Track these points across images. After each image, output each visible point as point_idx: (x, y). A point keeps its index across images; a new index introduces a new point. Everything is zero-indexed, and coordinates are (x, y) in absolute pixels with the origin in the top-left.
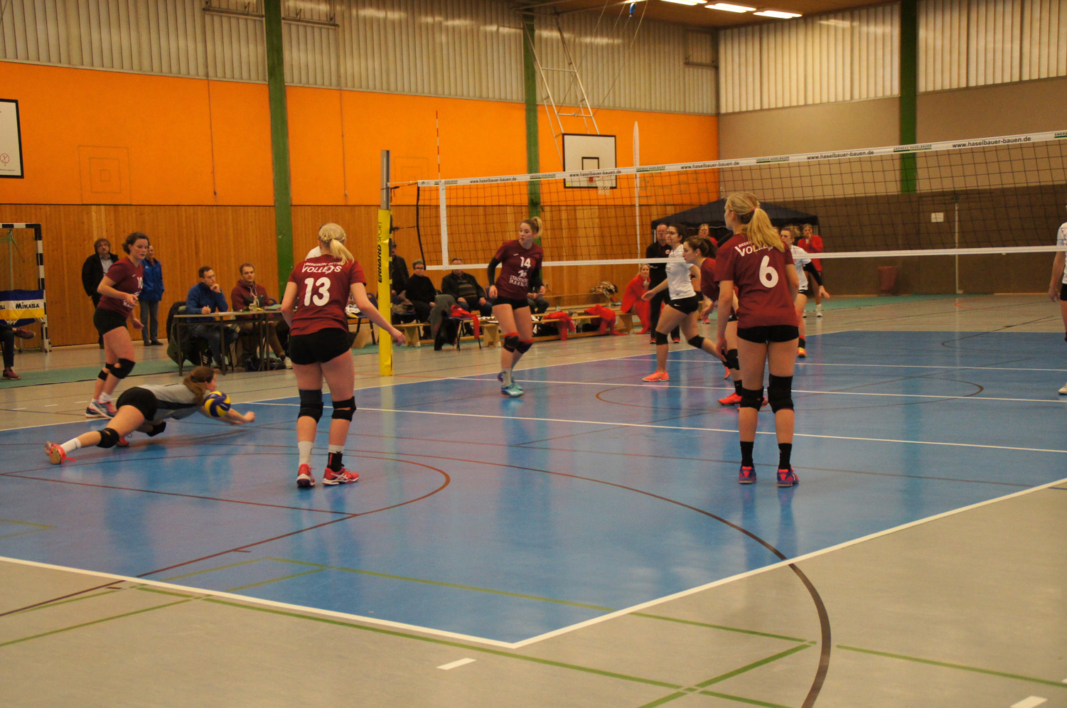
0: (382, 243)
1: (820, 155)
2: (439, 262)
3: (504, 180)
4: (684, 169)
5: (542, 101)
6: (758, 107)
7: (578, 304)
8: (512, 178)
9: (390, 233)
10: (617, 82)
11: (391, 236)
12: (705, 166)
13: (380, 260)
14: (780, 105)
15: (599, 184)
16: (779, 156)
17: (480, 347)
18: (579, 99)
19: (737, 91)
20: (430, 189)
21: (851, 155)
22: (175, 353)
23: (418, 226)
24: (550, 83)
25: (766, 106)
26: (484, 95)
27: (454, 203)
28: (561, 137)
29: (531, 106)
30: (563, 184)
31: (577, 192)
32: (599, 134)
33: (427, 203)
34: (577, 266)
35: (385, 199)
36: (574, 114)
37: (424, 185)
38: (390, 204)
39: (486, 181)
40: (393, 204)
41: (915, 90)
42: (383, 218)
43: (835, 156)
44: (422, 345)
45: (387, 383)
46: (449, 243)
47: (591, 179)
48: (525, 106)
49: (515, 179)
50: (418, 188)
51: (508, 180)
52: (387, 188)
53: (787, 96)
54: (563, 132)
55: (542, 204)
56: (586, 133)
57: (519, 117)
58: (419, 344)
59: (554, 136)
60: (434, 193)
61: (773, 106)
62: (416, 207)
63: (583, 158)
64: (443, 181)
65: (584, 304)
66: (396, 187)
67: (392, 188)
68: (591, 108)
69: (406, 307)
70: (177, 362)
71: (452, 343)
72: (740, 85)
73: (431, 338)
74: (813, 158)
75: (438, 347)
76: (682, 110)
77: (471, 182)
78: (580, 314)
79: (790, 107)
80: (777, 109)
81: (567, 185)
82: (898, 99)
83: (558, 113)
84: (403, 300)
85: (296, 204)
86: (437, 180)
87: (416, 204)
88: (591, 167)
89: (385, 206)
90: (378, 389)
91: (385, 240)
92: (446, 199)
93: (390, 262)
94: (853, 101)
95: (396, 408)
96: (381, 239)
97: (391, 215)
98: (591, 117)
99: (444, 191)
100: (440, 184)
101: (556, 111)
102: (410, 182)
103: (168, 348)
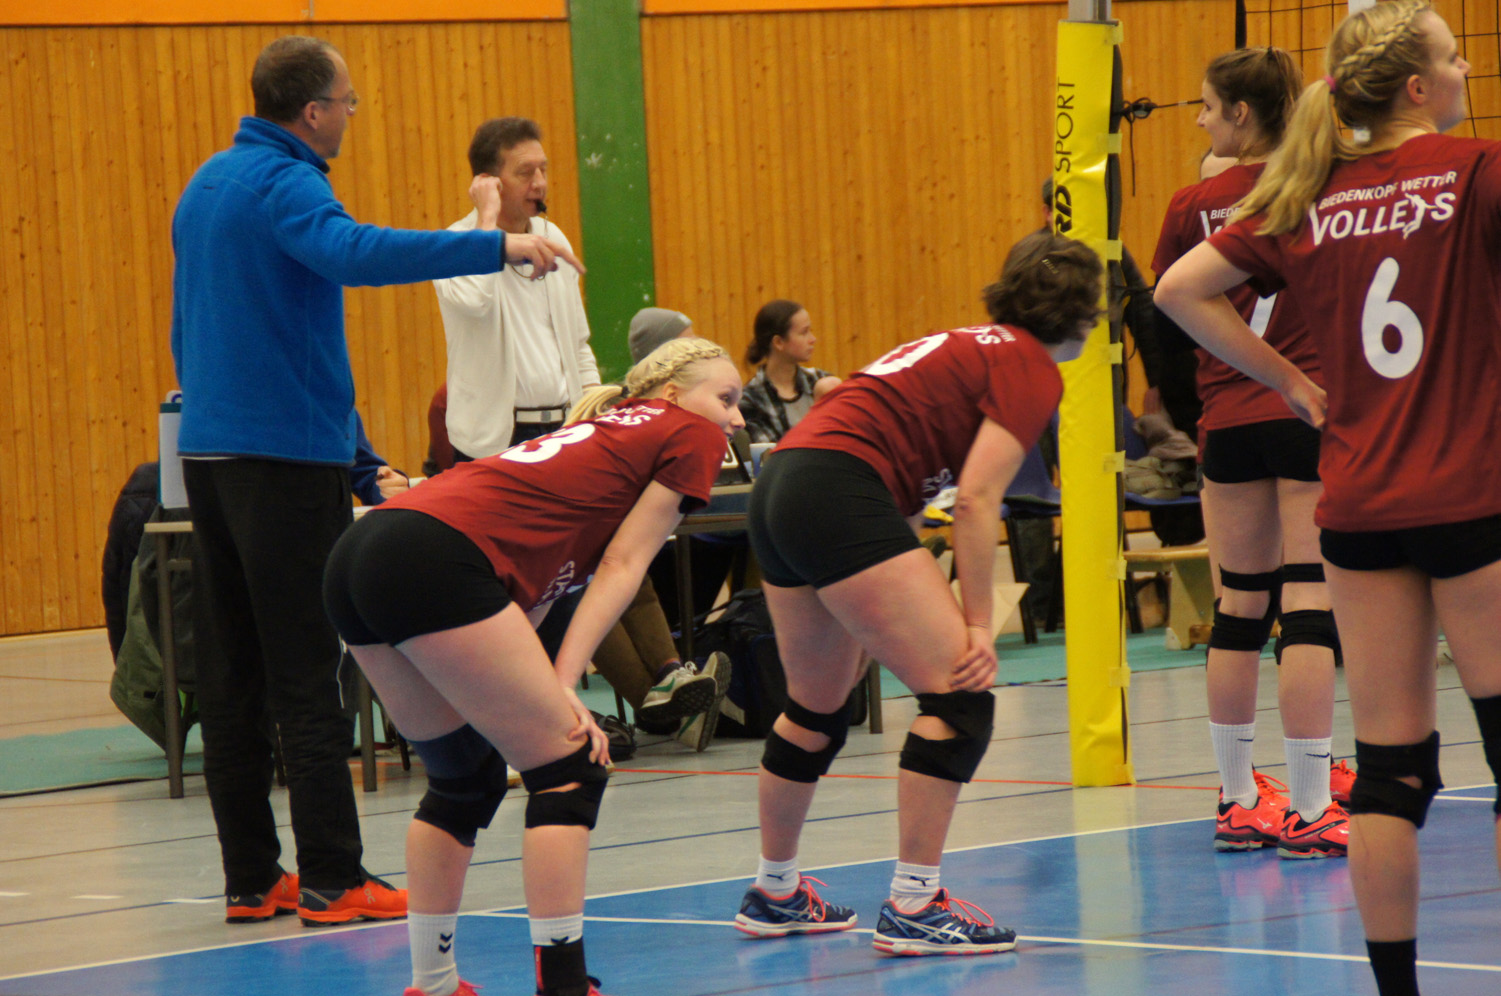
0: (1074, 178)
9: (1113, 128)
22: (149, 695)
42: (1080, 60)
70: (159, 737)
91: (1091, 161)
96: (1072, 159)
97: (1116, 48)
103: (118, 676)
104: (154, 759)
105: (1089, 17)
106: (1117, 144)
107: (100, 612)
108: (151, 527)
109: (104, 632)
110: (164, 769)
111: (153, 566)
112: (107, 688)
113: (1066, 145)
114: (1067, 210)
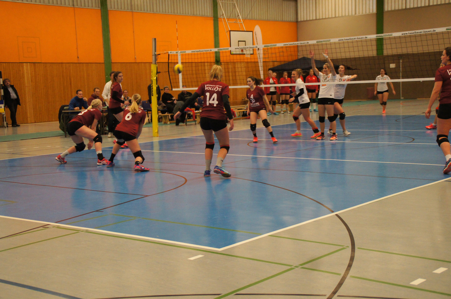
1: (344, 39)
2: (178, 87)
3: (206, 51)
4: (285, 46)
5: (221, 16)
6: (314, 18)
7: (237, 105)
8: (210, 50)
9: (157, 74)
10: (253, 8)
11: (157, 76)
12: (294, 44)
14: (324, 17)
15: (245, 52)
16: (326, 40)
17: (196, 124)
18: (237, 15)
19: (305, 11)
20: (174, 55)
21: (357, 38)
22: (63, 127)
23: (169, 71)
24: (224, 8)
25: (318, 18)
26: (195, 14)
27: (184, 61)
28: (229, 32)
29: (216, 19)
30: (230, 53)
31: (235, 56)
32: (245, 30)
33: (173, 61)
34: (236, 89)
35: (154, 60)
36: (234, 22)
37: (171, 54)
38: (156, 62)
39: (199, 51)
40: (158, 61)
41: (383, 10)
42: (154, 68)
43: (350, 39)
44: (170, 123)
45: (156, 140)
46: (182, 78)
47: (242, 51)
48: (213, 19)
49: (211, 51)
50: (169, 55)
51: (208, 51)
52: (155, 55)
53: (327, 13)
54: (230, 30)
55: (221, 61)
56: (240, 30)
57: (211, 23)
58: (169, 123)
59: (226, 31)
61: (321, 18)
62: (167, 63)
63: (239, 41)
64: (180, 51)
65: (239, 105)
66: (159, 54)
67: (157, 55)
68: (242, 19)
69: (163, 107)
70: (64, 132)
71: (183, 122)
72: (307, 9)
73: (174, 120)
74: (341, 40)
75: (177, 124)
76: (281, 20)
77: (192, 52)
78: (239, 109)
79: (329, 18)
80: (323, 19)
81: (232, 53)
82: (375, 14)
83: (228, 21)
84: (161, 104)
85: (114, 62)
86: (177, 51)
87: (167, 62)
88: (242, 45)
89: (154, 62)
90: (152, 143)
91: (154, 77)
92: (181, 59)
93: (157, 87)
94: (356, 15)
95: (160, 150)
97: (157, 67)
98: (242, 23)
99: (180, 56)
100: (178, 53)
101: (227, 21)
102: (165, 52)
103: (60, 125)
104: (63, 134)
107: (58, 120)
108: (63, 111)
109: (59, 122)
110: (65, 135)
111: (63, 115)
112: (59, 127)
113: (152, 76)
114: (152, 82)
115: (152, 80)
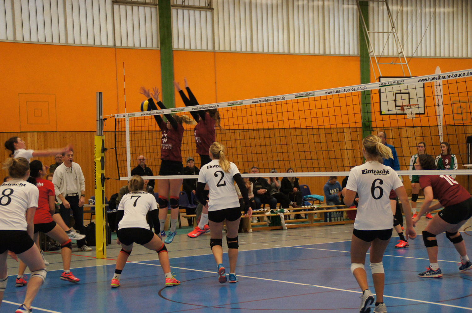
0: (97, 160)
9: (102, 152)
13: (95, 172)
15: (406, 111)
20: (122, 120)
23: (116, 148)
26: (327, 52)
27: (133, 129)
29: (365, 58)
32: (411, 76)
33: (120, 130)
35: (98, 128)
36: (391, 63)
37: (119, 117)
38: (103, 131)
39: (149, 114)
40: (104, 130)
42: (98, 142)
45: (101, 264)
47: (402, 109)
48: (360, 59)
50: (116, 119)
52: (100, 120)
54: (381, 76)
55: (373, 126)
56: (400, 76)
60: (123, 122)
62: (113, 134)
63: (397, 94)
64: (127, 114)
66: (105, 119)
67: (103, 120)
68: (406, 58)
77: (141, 114)
86: (124, 114)
88: (403, 100)
90: (95, 268)
91: (98, 157)
92: (129, 127)
96: (96, 157)
97: (103, 140)
98: (406, 64)
99: (128, 121)
100: (126, 116)
101: (377, 62)
102: (111, 115)
105: (99, 135)
106: (103, 155)
113: (95, 155)
114: (95, 165)
115: (95, 162)
